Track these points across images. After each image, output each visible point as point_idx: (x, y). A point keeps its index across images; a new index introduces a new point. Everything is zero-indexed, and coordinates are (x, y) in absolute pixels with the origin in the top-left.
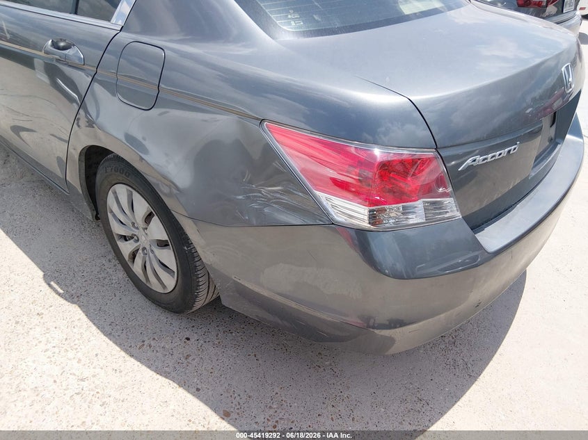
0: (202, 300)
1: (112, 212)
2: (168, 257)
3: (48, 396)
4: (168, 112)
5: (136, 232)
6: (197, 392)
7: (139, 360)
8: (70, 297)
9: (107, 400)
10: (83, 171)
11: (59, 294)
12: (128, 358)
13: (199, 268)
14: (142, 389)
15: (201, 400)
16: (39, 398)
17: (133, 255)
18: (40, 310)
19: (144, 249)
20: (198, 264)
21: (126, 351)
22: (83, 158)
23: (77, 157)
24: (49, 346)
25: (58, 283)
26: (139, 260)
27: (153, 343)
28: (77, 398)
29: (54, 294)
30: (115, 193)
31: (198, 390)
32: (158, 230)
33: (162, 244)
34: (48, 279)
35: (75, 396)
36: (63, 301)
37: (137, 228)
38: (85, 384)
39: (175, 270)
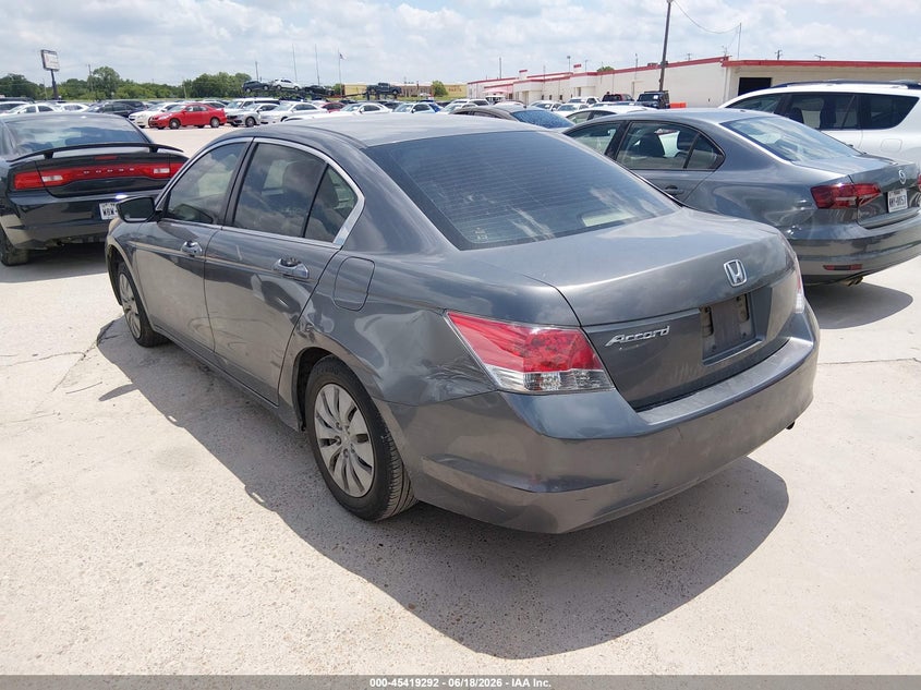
0: (395, 503)
1: (319, 415)
2: (366, 452)
3: (243, 581)
4: (379, 318)
5: (339, 433)
6: (385, 587)
7: (333, 559)
8: (270, 506)
9: (299, 588)
10: (296, 378)
11: (260, 503)
12: (321, 556)
13: (394, 458)
14: (332, 582)
15: (388, 594)
16: (235, 583)
17: (335, 459)
18: (240, 515)
19: (346, 450)
20: (393, 454)
21: (319, 551)
22: (298, 363)
23: (292, 362)
24: (247, 543)
25: (259, 494)
26: (339, 464)
27: (346, 547)
28: (270, 585)
29: (254, 502)
30: (324, 395)
31: (386, 586)
32: (359, 425)
33: (362, 438)
34: (249, 490)
35: (269, 584)
36: (263, 509)
37: (341, 429)
38: (279, 574)
39: (372, 465)
